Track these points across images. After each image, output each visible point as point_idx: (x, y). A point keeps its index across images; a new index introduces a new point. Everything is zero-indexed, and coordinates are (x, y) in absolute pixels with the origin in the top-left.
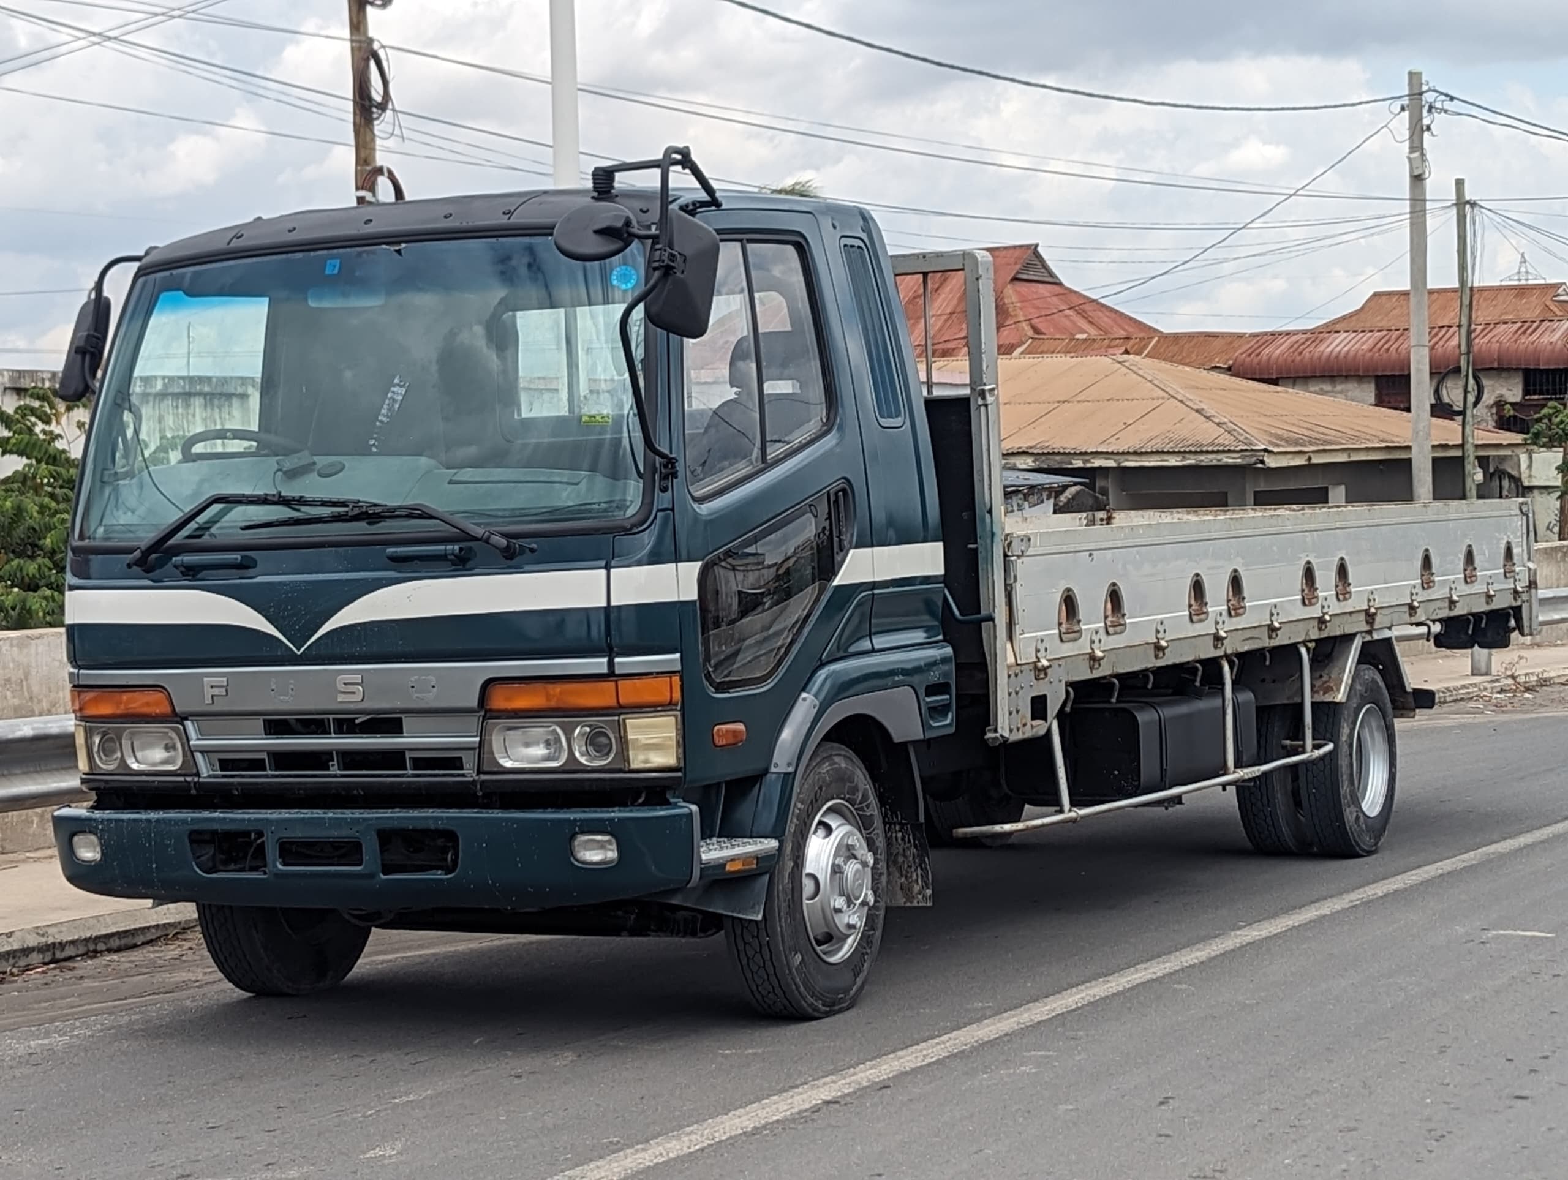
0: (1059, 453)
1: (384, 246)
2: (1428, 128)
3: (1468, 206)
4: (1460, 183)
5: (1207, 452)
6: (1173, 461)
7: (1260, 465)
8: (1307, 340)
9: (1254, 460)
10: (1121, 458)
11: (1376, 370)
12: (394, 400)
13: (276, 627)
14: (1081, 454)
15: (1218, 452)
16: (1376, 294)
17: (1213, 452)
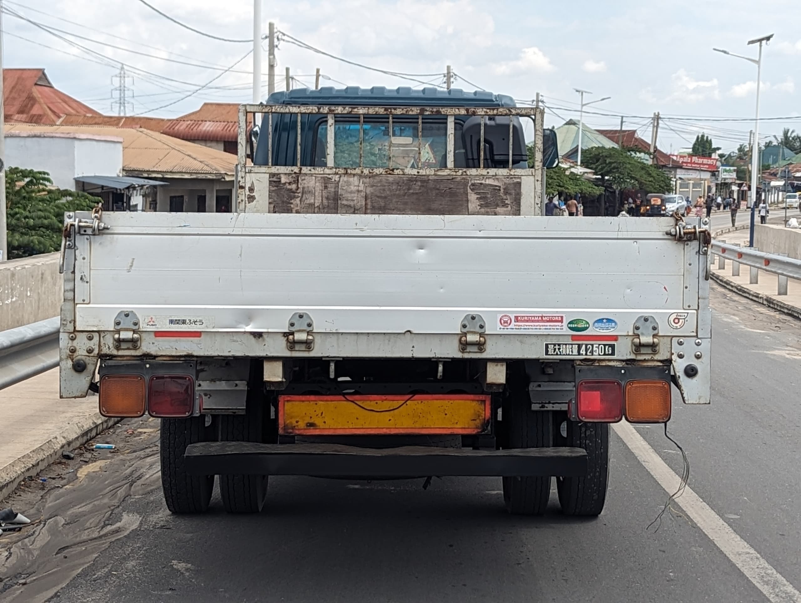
0: (137, 171)
2: (277, 46)
3: (290, 79)
4: (287, 70)
5: (201, 173)
6: (187, 176)
7: (223, 180)
8: (193, 124)
9: (220, 177)
10: (164, 174)
11: (225, 138)
14: (147, 171)
15: (206, 173)
16: (206, 104)
17: (204, 173)
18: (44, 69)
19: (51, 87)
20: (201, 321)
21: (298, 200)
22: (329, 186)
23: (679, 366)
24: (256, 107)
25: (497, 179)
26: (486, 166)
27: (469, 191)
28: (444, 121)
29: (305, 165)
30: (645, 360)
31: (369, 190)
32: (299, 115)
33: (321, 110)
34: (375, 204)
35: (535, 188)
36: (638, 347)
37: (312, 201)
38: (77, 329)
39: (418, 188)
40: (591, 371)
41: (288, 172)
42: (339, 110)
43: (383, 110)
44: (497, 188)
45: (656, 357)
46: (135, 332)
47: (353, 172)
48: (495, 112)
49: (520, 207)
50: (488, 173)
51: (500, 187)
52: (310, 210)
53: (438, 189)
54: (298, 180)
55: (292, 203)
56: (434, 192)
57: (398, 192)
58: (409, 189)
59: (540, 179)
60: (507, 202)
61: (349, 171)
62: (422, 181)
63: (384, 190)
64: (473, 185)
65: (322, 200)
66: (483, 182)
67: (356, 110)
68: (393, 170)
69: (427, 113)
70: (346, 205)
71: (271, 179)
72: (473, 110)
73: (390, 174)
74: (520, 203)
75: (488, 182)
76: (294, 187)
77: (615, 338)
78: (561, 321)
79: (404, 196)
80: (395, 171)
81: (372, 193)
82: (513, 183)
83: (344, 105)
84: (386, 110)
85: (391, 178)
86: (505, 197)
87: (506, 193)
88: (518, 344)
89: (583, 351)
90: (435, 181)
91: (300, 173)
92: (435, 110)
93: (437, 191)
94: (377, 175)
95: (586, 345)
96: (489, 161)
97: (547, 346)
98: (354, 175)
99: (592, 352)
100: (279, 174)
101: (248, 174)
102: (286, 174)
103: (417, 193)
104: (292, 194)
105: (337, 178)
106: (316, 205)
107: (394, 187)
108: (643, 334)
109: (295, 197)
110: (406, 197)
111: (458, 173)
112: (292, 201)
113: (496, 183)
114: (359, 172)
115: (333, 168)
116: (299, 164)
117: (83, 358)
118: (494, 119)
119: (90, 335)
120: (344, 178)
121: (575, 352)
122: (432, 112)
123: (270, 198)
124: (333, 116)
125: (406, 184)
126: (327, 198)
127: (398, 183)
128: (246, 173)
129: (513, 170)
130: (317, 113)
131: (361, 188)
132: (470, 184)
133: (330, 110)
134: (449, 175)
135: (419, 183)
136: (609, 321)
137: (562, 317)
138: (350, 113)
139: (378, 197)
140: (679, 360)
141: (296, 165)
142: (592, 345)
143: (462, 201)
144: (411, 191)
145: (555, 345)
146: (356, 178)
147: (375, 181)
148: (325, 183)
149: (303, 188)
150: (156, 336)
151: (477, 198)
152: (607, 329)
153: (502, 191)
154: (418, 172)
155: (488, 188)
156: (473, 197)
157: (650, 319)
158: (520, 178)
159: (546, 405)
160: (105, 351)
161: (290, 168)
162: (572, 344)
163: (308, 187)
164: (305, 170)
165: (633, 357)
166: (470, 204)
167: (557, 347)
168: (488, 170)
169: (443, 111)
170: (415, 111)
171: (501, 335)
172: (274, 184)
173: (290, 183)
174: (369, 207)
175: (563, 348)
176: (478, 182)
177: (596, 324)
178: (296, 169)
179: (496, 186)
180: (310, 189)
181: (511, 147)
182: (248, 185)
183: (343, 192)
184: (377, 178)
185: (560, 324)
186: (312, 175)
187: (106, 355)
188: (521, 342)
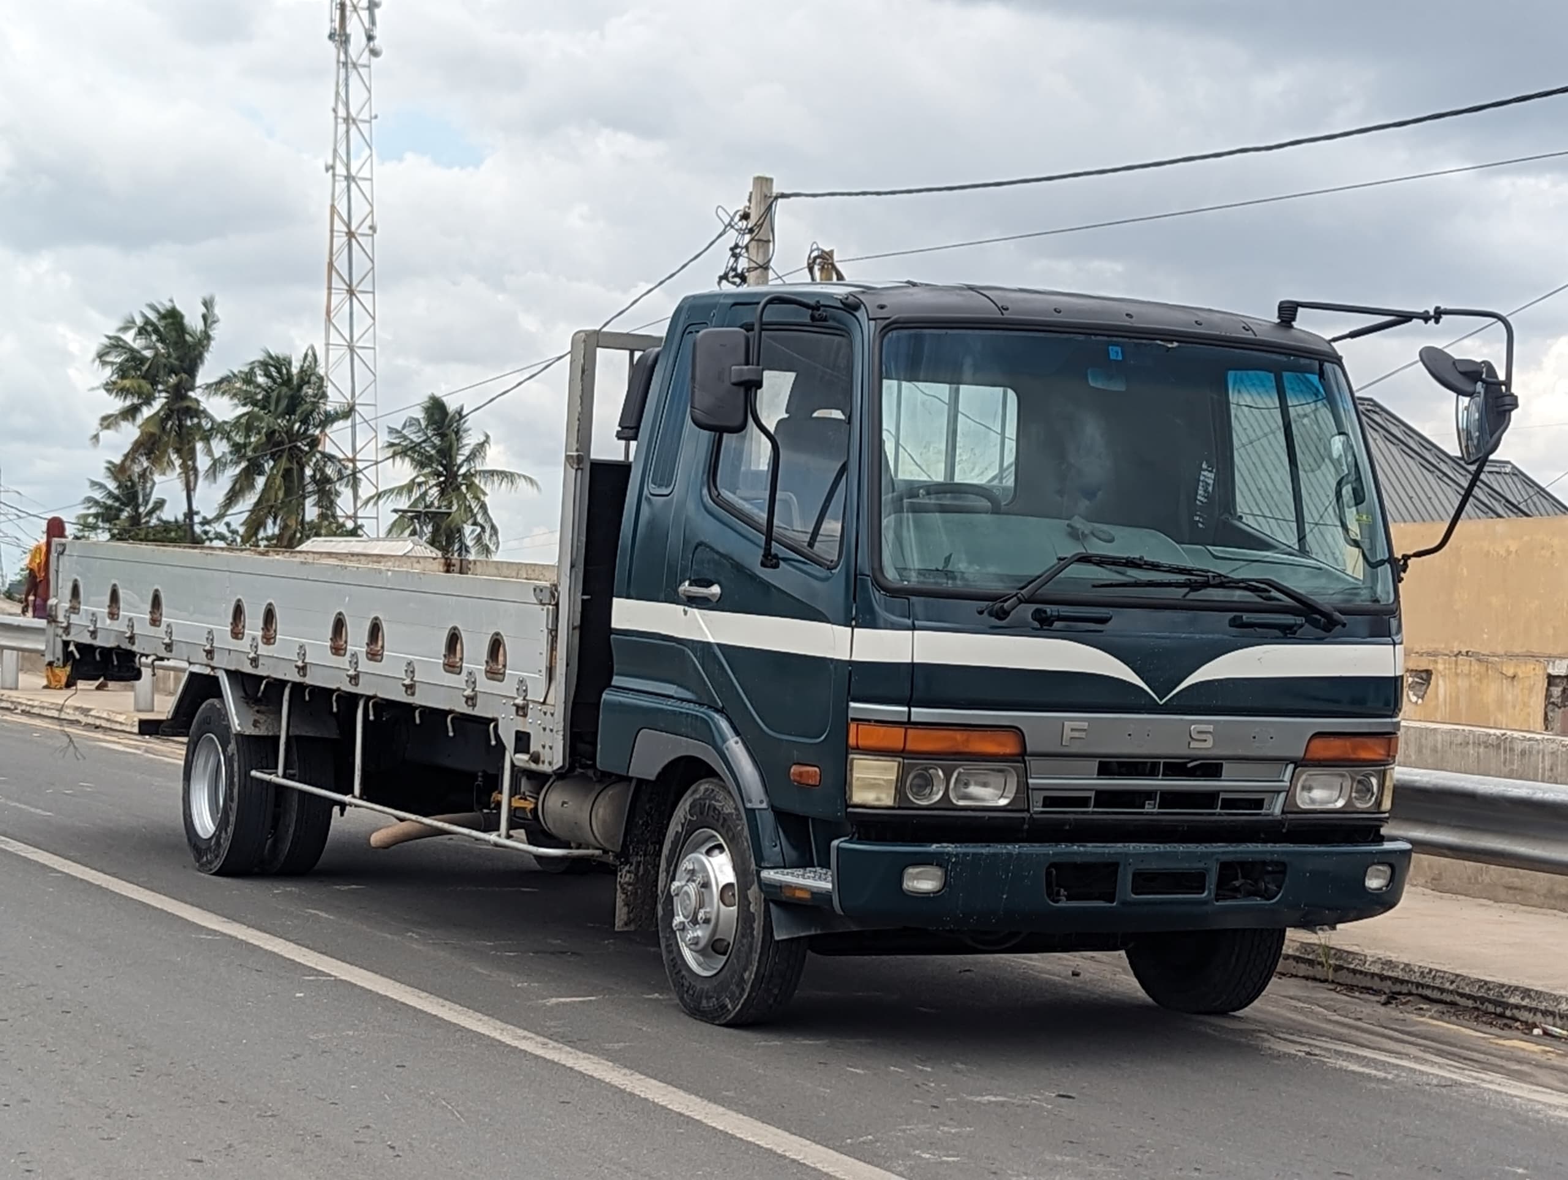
1: (1159, 342)
12: (1208, 484)
13: (1142, 679)
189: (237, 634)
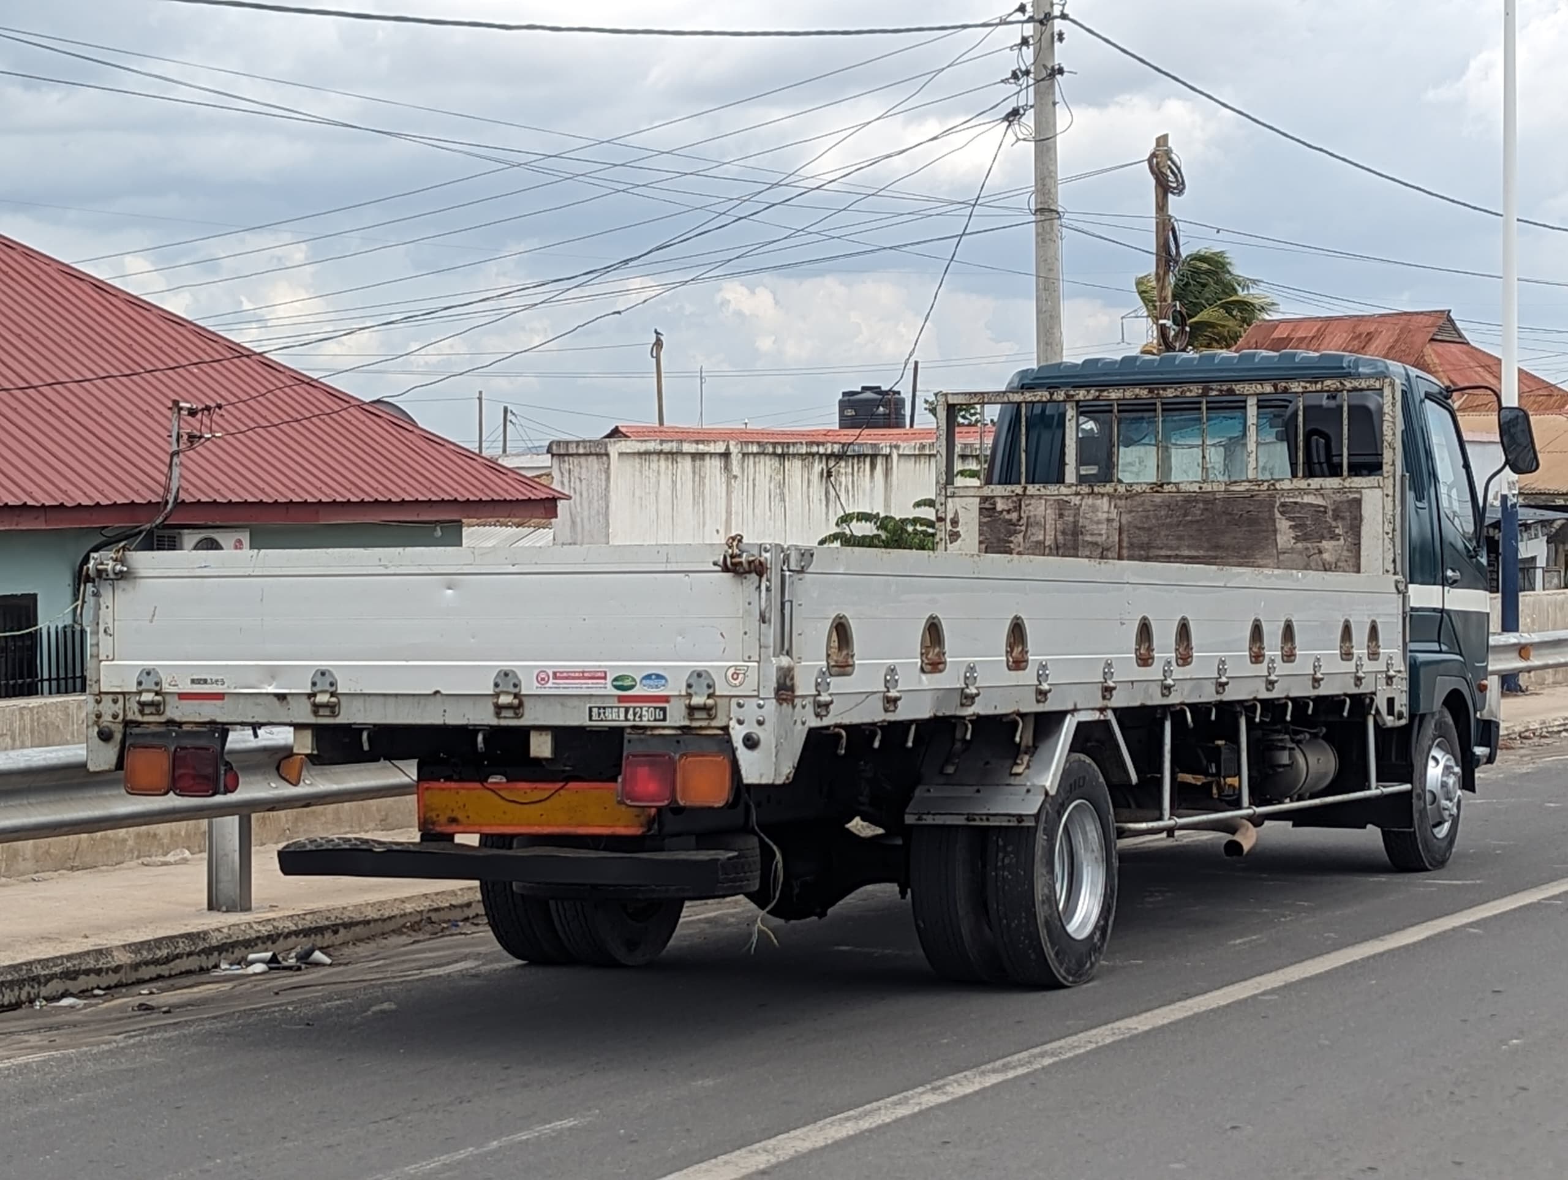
14: (1562, 494)
18: (1449, 311)
19: (1468, 344)
20: (222, 680)
21: (1020, 536)
22: (1066, 513)
23: (738, 734)
24: (961, 397)
25: (1322, 495)
26: (1307, 473)
27: (1278, 515)
28: (1242, 404)
29: (1033, 483)
30: (701, 728)
31: (1125, 519)
32: (1023, 405)
33: (1055, 397)
34: (1135, 540)
35: (1384, 508)
36: (692, 709)
37: (1041, 538)
38: (103, 690)
39: (1199, 512)
40: (641, 740)
41: (1006, 494)
42: (1081, 394)
43: (1146, 392)
44: (1322, 509)
45: (714, 724)
46: (157, 693)
47: (1102, 490)
48: (1319, 386)
49: (1359, 539)
50: (1309, 485)
51: (1325, 507)
52: (1037, 551)
53: (1230, 514)
54: (1020, 506)
55: (1011, 542)
56: (1224, 519)
57: (1168, 520)
58: (1185, 515)
59: (1391, 493)
60: (1337, 531)
61: (1096, 489)
62: (1206, 502)
63: (1147, 517)
64: (1283, 505)
65: (1055, 536)
66: (1299, 500)
67: (1105, 394)
68: (1161, 486)
69: (1214, 393)
70: (1091, 543)
71: (983, 506)
72: (1284, 384)
73: (1157, 492)
74: (1359, 532)
75: (1307, 499)
76: (1014, 516)
77: (666, 699)
78: (605, 678)
79: (1178, 525)
80: (1165, 486)
81: (1130, 522)
82: (1348, 501)
83: (1087, 386)
84: (1151, 391)
85: (1158, 498)
86: (1334, 524)
87: (1336, 517)
88: (559, 707)
89: (630, 716)
90: (1224, 500)
91: (1024, 495)
92: (1225, 388)
93: (1228, 517)
94: (1138, 494)
95: (635, 708)
96: (1325, 465)
97: (590, 709)
98: (1103, 495)
99: (640, 717)
100: (993, 497)
101: (950, 500)
102: (1003, 497)
103: (1198, 521)
104: (1011, 527)
105: (1076, 500)
106: (1047, 543)
107: (1163, 513)
108: (696, 693)
109: (1016, 532)
110: (1181, 528)
111: (1262, 488)
112: (1012, 539)
113: (1319, 501)
114: (1111, 490)
115: (1073, 485)
116: (1023, 480)
117: (109, 724)
118: (1334, 398)
119: (115, 696)
120: (1090, 501)
121: (622, 717)
122: (1221, 391)
123: (980, 535)
124: (1074, 404)
125: (1180, 508)
126: (1064, 533)
127: (1169, 506)
128: (947, 497)
129: (1349, 480)
130: (1049, 401)
131: (1114, 514)
132: (1278, 504)
133: (1068, 396)
134: (1248, 490)
135: (1201, 505)
136: (659, 677)
137: (605, 673)
138: (1097, 399)
139: (1139, 529)
140: (737, 726)
141: (1019, 483)
142: (641, 708)
143: (1267, 531)
144: (1189, 518)
145: (599, 708)
146: (1106, 499)
147: (1135, 503)
148: (1060, 509)
149: (1028, 518)
150: (180, 699)
151: (1290, 527)
152: (657, 687)
153: (1330, 513)
154: (1200, 488)
155: (1306, 509)
156: (1283, 524)
157: (704, 675)
158: (1360, 493)
159: (924, 817)
160: (130, 717)
161: (1009, 488)
162: (618, 707)
163: (1035, 516)
164: (1032, 489)
165: (687, 723)
166: (1279, 537)
167: (602, 711)
168: (1310, 481)
169: (1238, 388)
170: (1195, 390)
171: (539, 696)
172: (986, 513)
173: (1008, 511)
174: (1125, 544)
175: (608, 711)
176: (1292, 500)
177: (644, 682)
178: (1018, 489)
179: (1320, 506)
180: (1038, 519)
181: (1345, 442)
182: (950, 516)
183: (1087, 523)
184: (1137, 498)
185: (603, 681)
186: (1040, 497)
187: (132, 722)
188: (562, 705)
189: (1145, 661)
